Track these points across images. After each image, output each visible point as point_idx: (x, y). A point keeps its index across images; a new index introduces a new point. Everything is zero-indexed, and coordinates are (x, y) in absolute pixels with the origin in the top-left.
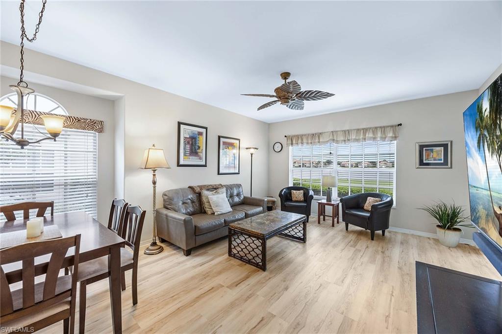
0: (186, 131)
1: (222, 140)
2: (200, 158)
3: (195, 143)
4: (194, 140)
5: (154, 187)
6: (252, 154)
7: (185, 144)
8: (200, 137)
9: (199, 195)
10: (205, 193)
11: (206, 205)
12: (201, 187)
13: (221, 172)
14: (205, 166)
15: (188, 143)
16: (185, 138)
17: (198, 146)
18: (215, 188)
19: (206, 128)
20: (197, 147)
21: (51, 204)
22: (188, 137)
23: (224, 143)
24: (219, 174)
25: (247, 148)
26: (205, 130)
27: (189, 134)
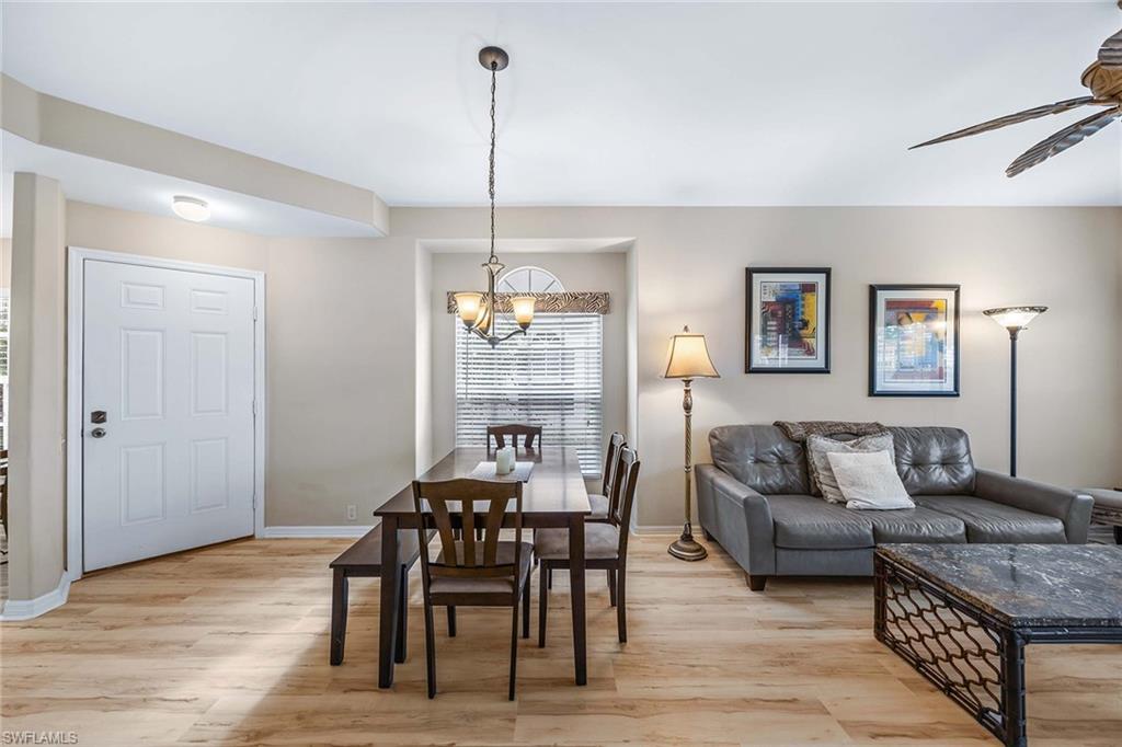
0: (767, 289)
1: (882, 296)
2: (810, 352)
3: (794, 315)
4: (789, 306)
5: (688, 417)
6: (1013, 332)
7: (765, 320)
8: (808, 296)
9: (802, 447)
10: (818, 442)
11: (822, 476)
12: (810, 427)
13: (878, 388)
14: (826, 371)
15: (774, 315)
16: (766, 304)
17: (802, 320)
18: (853, 434)
19: (827, 272)
20: (798, 324)
21: (538, 431)
22: (774, 300)
23: (891, 305)
24: (872, 392)
25: (988, 313)
26: (824, 275)
27: (775, 293)
